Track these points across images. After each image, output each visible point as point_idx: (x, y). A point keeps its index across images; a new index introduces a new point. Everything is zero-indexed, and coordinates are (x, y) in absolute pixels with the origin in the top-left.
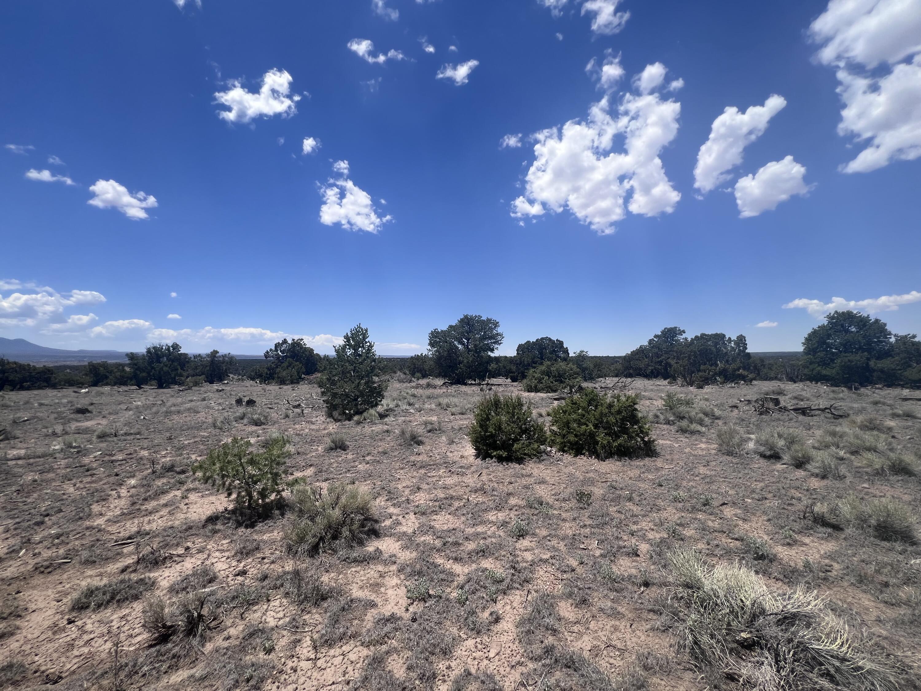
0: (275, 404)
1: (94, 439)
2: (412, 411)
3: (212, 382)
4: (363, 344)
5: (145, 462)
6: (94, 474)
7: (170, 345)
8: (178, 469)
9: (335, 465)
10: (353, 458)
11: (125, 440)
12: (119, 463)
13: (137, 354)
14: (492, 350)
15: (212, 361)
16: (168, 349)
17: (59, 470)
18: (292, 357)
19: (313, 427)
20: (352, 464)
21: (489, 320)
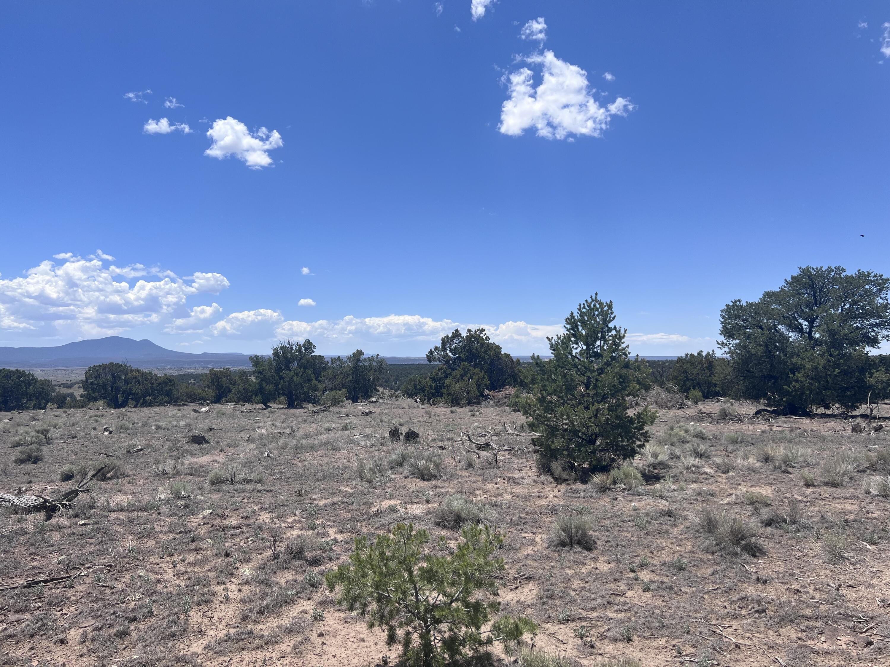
0: (448, 439)
1: (207, 485)
2: (708, 470)
3: (355, 400)
4: (602, 332)
5: (266, 535)
6: (200, 549)
7: (302, 343)
8: (309, 555)
9: (576, 584)
10: (611, 573)
11: (243, 491)
12: (232, 532)
13: (262, 357)
14: (874, 342)
15: (355, 368)
16: (299, 350)
17: (161, 536)
18: (469, 359)
19: (518, 490)
20: (612, 585)
21: (863, 277)
